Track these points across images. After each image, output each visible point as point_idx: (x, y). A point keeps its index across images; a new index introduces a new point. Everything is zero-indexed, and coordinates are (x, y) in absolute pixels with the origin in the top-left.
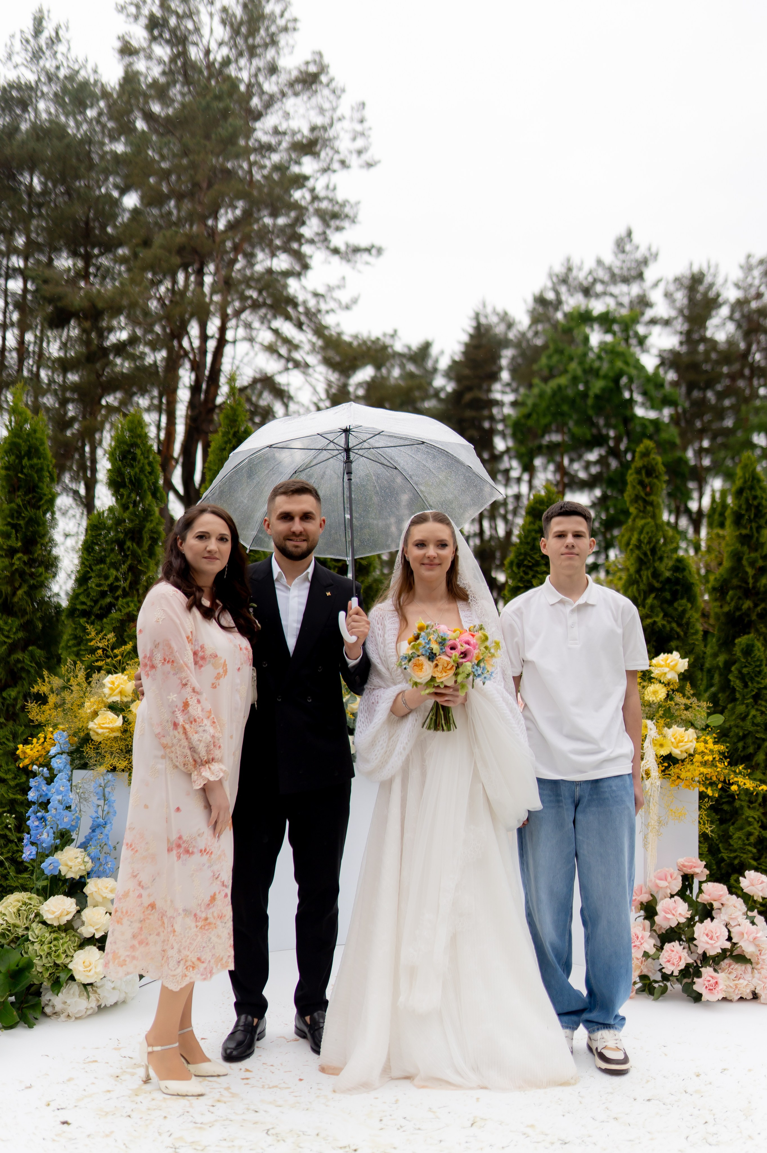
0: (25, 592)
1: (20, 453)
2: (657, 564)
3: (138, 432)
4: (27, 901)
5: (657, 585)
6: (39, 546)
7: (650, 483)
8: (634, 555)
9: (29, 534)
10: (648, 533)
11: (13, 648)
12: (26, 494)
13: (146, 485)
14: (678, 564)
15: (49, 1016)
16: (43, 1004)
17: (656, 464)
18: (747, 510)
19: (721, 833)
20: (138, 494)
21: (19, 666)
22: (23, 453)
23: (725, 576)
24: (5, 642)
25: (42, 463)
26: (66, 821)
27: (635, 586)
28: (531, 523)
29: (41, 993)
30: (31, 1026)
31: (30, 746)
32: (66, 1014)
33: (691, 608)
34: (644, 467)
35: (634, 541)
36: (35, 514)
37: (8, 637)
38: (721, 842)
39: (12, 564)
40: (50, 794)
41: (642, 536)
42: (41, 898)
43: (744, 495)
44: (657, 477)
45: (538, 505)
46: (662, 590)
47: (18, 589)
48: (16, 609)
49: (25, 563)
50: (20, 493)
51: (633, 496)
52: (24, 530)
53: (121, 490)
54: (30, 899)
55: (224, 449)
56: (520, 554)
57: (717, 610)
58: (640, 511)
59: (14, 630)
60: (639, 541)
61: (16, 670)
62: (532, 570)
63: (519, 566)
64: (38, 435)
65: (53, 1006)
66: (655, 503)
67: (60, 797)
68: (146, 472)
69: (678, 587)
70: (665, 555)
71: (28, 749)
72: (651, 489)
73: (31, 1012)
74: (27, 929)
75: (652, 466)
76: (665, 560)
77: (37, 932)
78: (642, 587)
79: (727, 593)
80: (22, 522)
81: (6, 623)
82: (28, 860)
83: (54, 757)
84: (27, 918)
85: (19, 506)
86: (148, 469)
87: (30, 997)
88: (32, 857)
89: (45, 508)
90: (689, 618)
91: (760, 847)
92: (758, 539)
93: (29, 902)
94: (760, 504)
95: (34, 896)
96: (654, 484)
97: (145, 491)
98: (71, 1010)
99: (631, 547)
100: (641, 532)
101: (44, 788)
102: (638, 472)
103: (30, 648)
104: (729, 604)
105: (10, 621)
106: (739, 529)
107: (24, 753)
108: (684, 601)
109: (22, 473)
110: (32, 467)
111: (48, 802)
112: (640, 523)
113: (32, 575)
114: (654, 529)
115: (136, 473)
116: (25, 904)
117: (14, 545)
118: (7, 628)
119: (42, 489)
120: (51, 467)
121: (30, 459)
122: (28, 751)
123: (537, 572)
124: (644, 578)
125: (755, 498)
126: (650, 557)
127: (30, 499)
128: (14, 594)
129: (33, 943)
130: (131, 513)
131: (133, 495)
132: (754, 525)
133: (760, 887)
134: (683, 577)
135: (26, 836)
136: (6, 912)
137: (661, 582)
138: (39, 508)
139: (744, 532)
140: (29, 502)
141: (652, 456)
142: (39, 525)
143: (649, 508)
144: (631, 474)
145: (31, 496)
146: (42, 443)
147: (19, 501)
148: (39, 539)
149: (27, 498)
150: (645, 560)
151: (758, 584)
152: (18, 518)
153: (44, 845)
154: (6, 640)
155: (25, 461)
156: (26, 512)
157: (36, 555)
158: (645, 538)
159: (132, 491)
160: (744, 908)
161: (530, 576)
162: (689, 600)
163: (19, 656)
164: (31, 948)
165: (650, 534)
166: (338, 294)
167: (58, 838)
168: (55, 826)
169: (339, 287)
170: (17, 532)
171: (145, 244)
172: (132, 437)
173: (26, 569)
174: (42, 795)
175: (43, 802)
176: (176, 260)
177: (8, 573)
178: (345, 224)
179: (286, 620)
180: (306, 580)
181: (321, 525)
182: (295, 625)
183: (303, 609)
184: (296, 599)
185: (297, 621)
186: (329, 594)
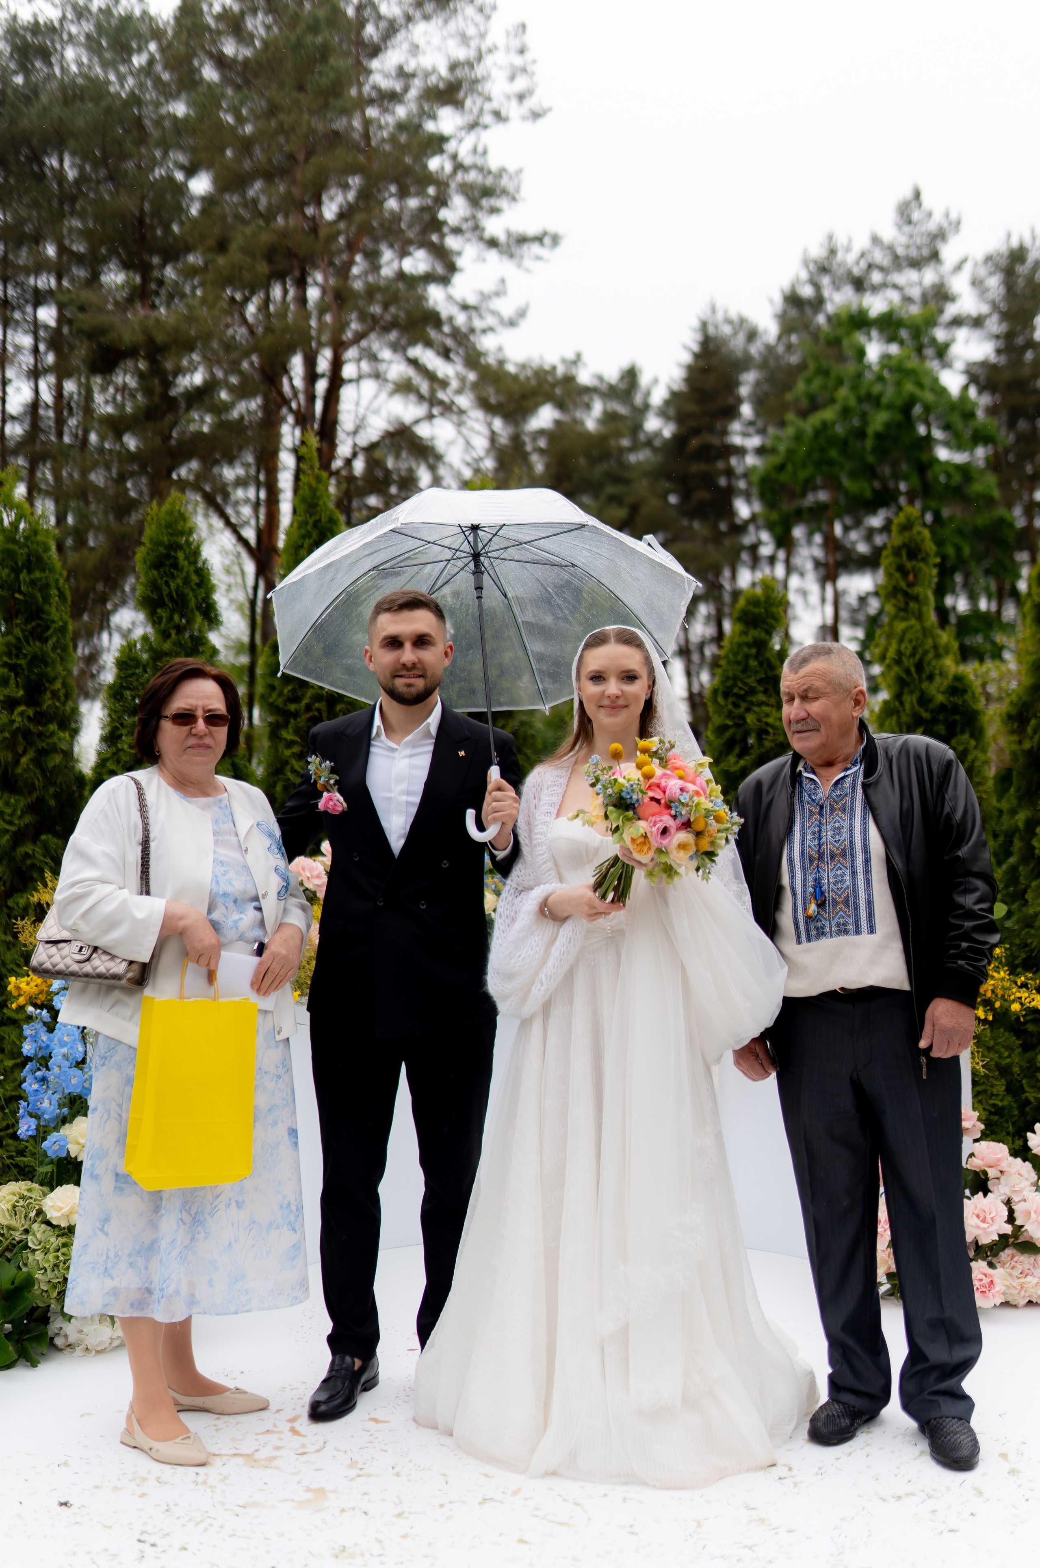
0: (31, 760)
1: (17, 564)
2: (925, 685)
3: (179, 528)
4: (26, 1193)
5: (925, 715)
6: (48, 695)
7: (913, 568)
8: (893, 673)
9: (33, 677)
10: (911, 641)
11: (18, 838)
12: (27, 622)
13: (193, 603)
14: (957, 684)
15: (61, 1350)
16: (50, 1334)
17: (923, 540)
19: (1025, 1065)
20: (182, 616)
21: (29, 862)
22: (20, 564)
23: (1024, 699)
24: (7, 831)
25: (47, 578)
26: (74, 1082)
27: (894, 718)
28: (744, 633)
29: (49, 1318)
30: (34, 1364)
31: (25, 979)
32: (83, 1347)
33: (976, 747)
34: (905, 545)
35: (891, 653)
36: (41, 649)
37: (10, 823)
38: (1025, 1077)
39: (14, 721)
40: (52, 1045)
41: (903, 647)
42: (46, 1189)
44: (924, 560)
45: (751, 608)
46: (934, 721)
47: (22, 756)
48: (20, 783)
49: (30, 719)
50: (18, 621)
51: (890, 589)
52: (26, 672)
53: (159, 611)
54: (29, 1190)
55: (302, 546)
56: (728, 678)
57: (1015, 747)
58: (900, 609)
59: (19, 812)
60: (899, 652)
61: (24, 868)
62: (745, 701)
63: (726, 695)
64: (40, 538)
65: (66, 1336)
66: (921, 597)
67: (64, 1050)
68: (193, 584)
69: (957, 718)
70: (937, 672)
71: (23, 983)
72: (915, 576)
73: (35, 1345)
74: (27, 1231)
75: (916, 544)
76: (938, 680)
77: (39, 1236)
78: (905, 718)
79: (1028, 722)
80: (22, 662)
81: (7, 804)
82: (25, 1138)
83: (57, 994)
84: (26, 1217)
85: (18, 639)
86: (195, 578)
87: (33, 1325)
88: (30, 1133)
89: (55, 639)
90: (973, 761)
93: (29, 1194)
95: (36, 1186)
96: (920, 569)
97: (192, 611)
98: (91, 1341)
99: (888, 661)
100: (901, 640)
101: (44, 1038)
102: (897, 552)
103: (43, 837)
104: (1031, 738)
105: (12, 801)
107: (18, 988)
108: (966, 737)
109: (20, 592)
110: (33, 583)
111: (51, 1057)
112: (900, 626)
113: (41, 735)
114: (920, 635)
115: (178, 586)
116: (23, 1197)
117: (14, 694)
118: (8, 811)
119: (49, 614)
120: (61, 581)
121: (30, 572)
122: (23, 986)
123: (752, 703)
124: (907, 706)
126: (915, 675)
127: (33, 628)
128: (17, 762)
129: (34, 1251)
130: (174, 644)
131: (176, 617)
134: (964, 701)
135: (23, 1104)
137: (932, 711)
138: (46, 640)
140: (32, 633)
141: (916, 528)
142: (46, 664)
143: (913, 605)
144: (887, 557)
145: (33, 624)
146: (47, 549)
147: (17, 631)
148: (46, 685)
149: (29, 627)
150: (908, 680)
152: (17, 656)
153: (46, 1116)
154: (8, 827)
155: (24, 576)
156: (28, 648)
157: (45, 707)
158: (906, 648)
159: (173, 611)
160: (1033, 1177)
161: (742, 710)
162: (972, 735)
163: (28, 848)
164: (31, 1257)
165: (914, 643)
166: (497, 304)
167: (64, 1106)
168: (60, 1089)
169: (497, 294)
170: (16, 675)
171: (222, 247)
172: (172, 535)
173: (31, 727)
174: (40, 1048)
175: (43, 1057)
176: (263, 268)
177: (7, 735)
178: (502, 203)
179: (390, 791)
180: (428, 734)
181: (446, 654)
182: (404, 798)
183: (421, 774)
184: (406, 761)
185: (408, 793)
186: (462, 753)
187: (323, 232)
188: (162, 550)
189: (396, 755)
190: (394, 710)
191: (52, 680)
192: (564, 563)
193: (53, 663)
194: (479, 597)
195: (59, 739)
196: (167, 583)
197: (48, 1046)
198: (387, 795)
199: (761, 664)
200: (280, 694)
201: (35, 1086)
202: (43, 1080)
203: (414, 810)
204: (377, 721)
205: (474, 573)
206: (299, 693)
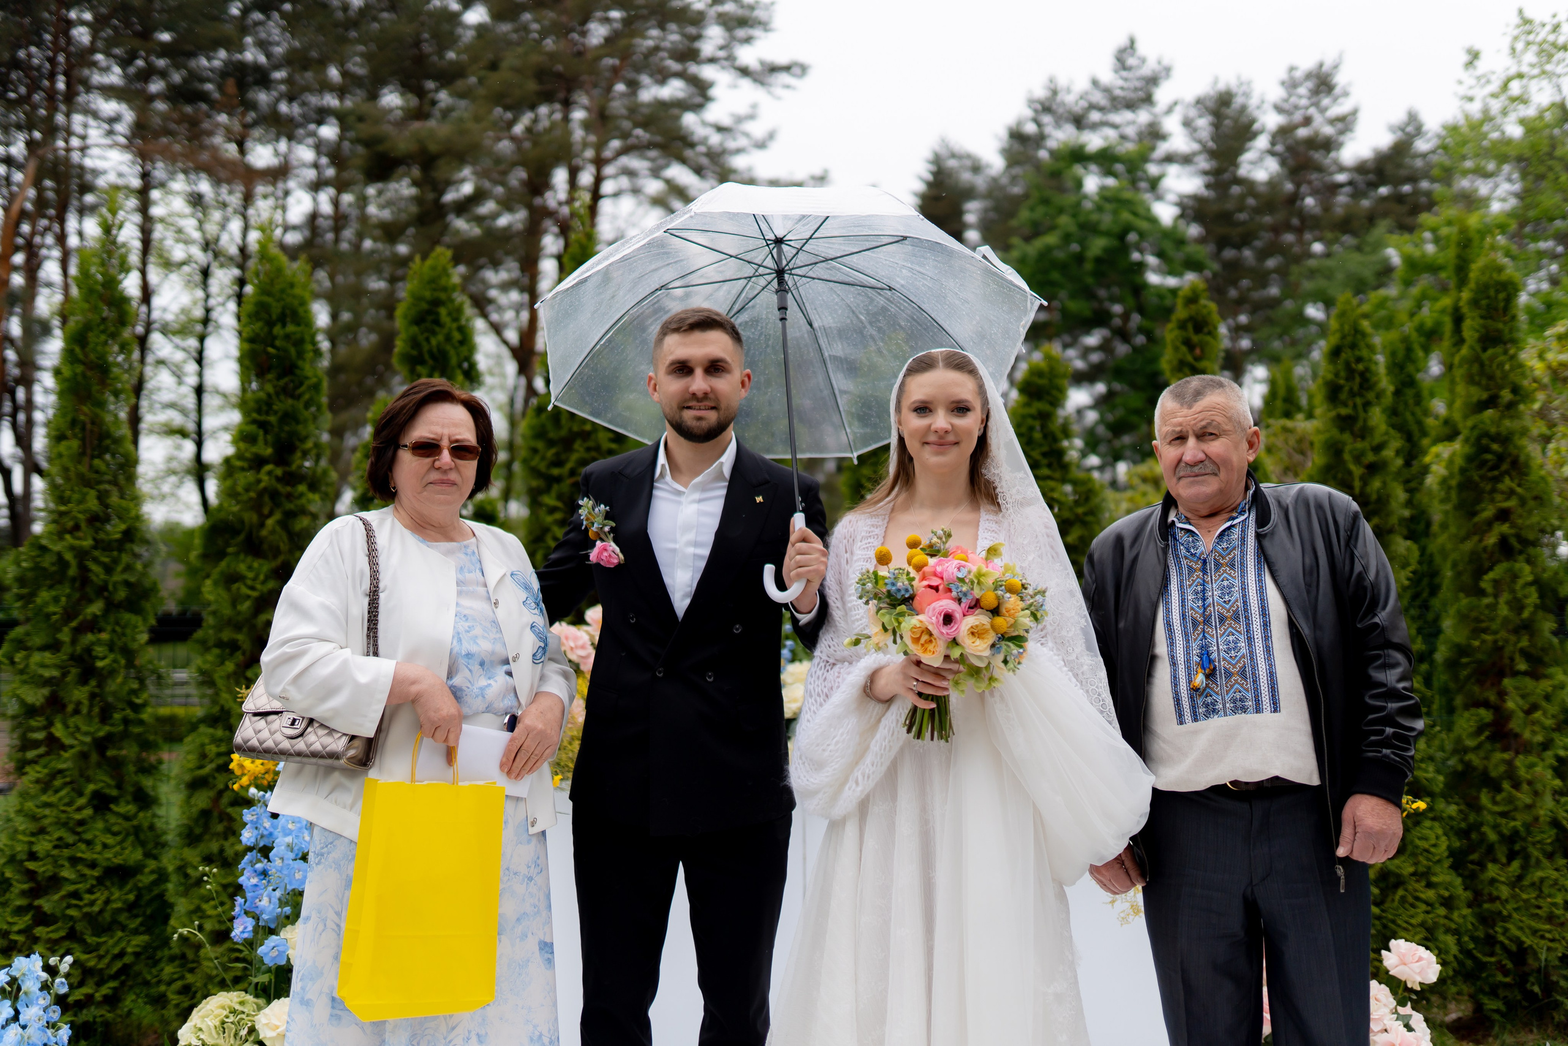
0: (277, 521)
1: (269, 319)
3: (442, 284)
4: (238, 1007)
6: (299, 454)
7: (1202, 342)
9: (283, 435)
11: (261, 605)
12: (279, 378)
13: (454, 361)
17: (1209, 313)
18: (1347, 379)
22: (274, 317)
24: (248, 597)
25: (300, 333)
26: (298, 877)
28: (1027, 405)
34: (1191, 319)
36: (293, 406)
37: (252, 588)
39: (259, 481)
40: (276, 833)
42: (261, 1001)
43: (1343, 356)
44: (1210, 333)
45: (1035, 379)
47: (267, 517)
48: (265, 547)
49: (278, 479)
50: (270, 376)
51: (1175, 362)
52: (276, 430)
53: (418, 369)
54: (242, 1003)
59: (262, 577)
64: (293, 290)
67: (289, 839)
68: (454, 342)
71: (245, 763)
72: (1202, 350)
75: (1206, 316)
80: (272, 419)
81: (250, 568)
82: (240, 941)
84: (236, 1035)
85: (269, 395)
86: (457, 336)
88: (246, 935)
89: (307, 396)
91: (1382, 885)
92: (1365, 421)
93: (240, 1008)
94: (1367, 370)
95: (250, 998)
96: (1210, 343)
101: (267, 825)
102: (1182, 326)
105: (255, 565)
106: (1335, 407)
107: (241, 766)
109: (273, 346)
110: (287, 337)
111: (272, 848)
113: (289, 497)
115: (438, 345)
116: (234, 1012)
117: (262, 452)
118: (251, 575)
119: (301, 370)
121: (284, 325)
122: (247, 765)
125: (1359, 360)
127: (286, 384)
128: (262, 525)
132: (1359, 401)
133: (1416, 966)
135: (239, 900)
136: (203, 1027)
138: (298, 398)
139: (1344, 411)
140: (284, 390)
141: (1203, 301)
142: (298, 422)
144: (1174, 330)
145: (286, 380)
146: (302, 304)
147: (269, 387)
148: (297, 443)
149: (282, 382)
151: (1368, 489)
152: (267, 413)
153: (265, 917)
154: (249, 592)
155: (277, 330)
156: (279, 404)
157: (294, 467)
160: (1393, 1003)
167: (287, 904)
168: (282, 885)
169: (751, 117)
170: (266, 432)
171: (494, 66)
172: (435, 290)
173: (280, 487)
174: (262, 836)
175: (265, 847)
176: (532, 86)
177: (252, 494)
178: (756, 32)
179: (675, 541)
180: (720, 476)
181: (743, 384)
182: (691, 550)
183: (713, 523)
184: (695, 506)
185: (696, 544)
186: (759, 499)
187: (589, 56)
188: (424, 306)
189: (683, 499)
190: (682, 448)
191: (303, 440)
192: (879, 285)
193: (306, 421)
194: (783, 319)
195: (309, 501)
196: (427, 340)
197: (271, 834)
198: (671, 546)
199: (1045, 436)
200: (543, 458)
201: (254, 881)
202: (264, 873)
203: (702, 564)
204: (662, 459)
205: (777, 292)
206: (563, 457)
